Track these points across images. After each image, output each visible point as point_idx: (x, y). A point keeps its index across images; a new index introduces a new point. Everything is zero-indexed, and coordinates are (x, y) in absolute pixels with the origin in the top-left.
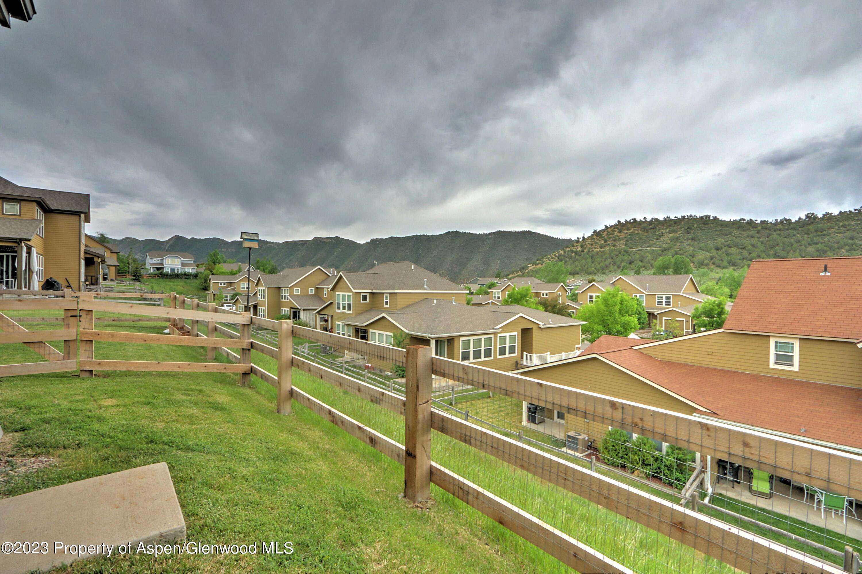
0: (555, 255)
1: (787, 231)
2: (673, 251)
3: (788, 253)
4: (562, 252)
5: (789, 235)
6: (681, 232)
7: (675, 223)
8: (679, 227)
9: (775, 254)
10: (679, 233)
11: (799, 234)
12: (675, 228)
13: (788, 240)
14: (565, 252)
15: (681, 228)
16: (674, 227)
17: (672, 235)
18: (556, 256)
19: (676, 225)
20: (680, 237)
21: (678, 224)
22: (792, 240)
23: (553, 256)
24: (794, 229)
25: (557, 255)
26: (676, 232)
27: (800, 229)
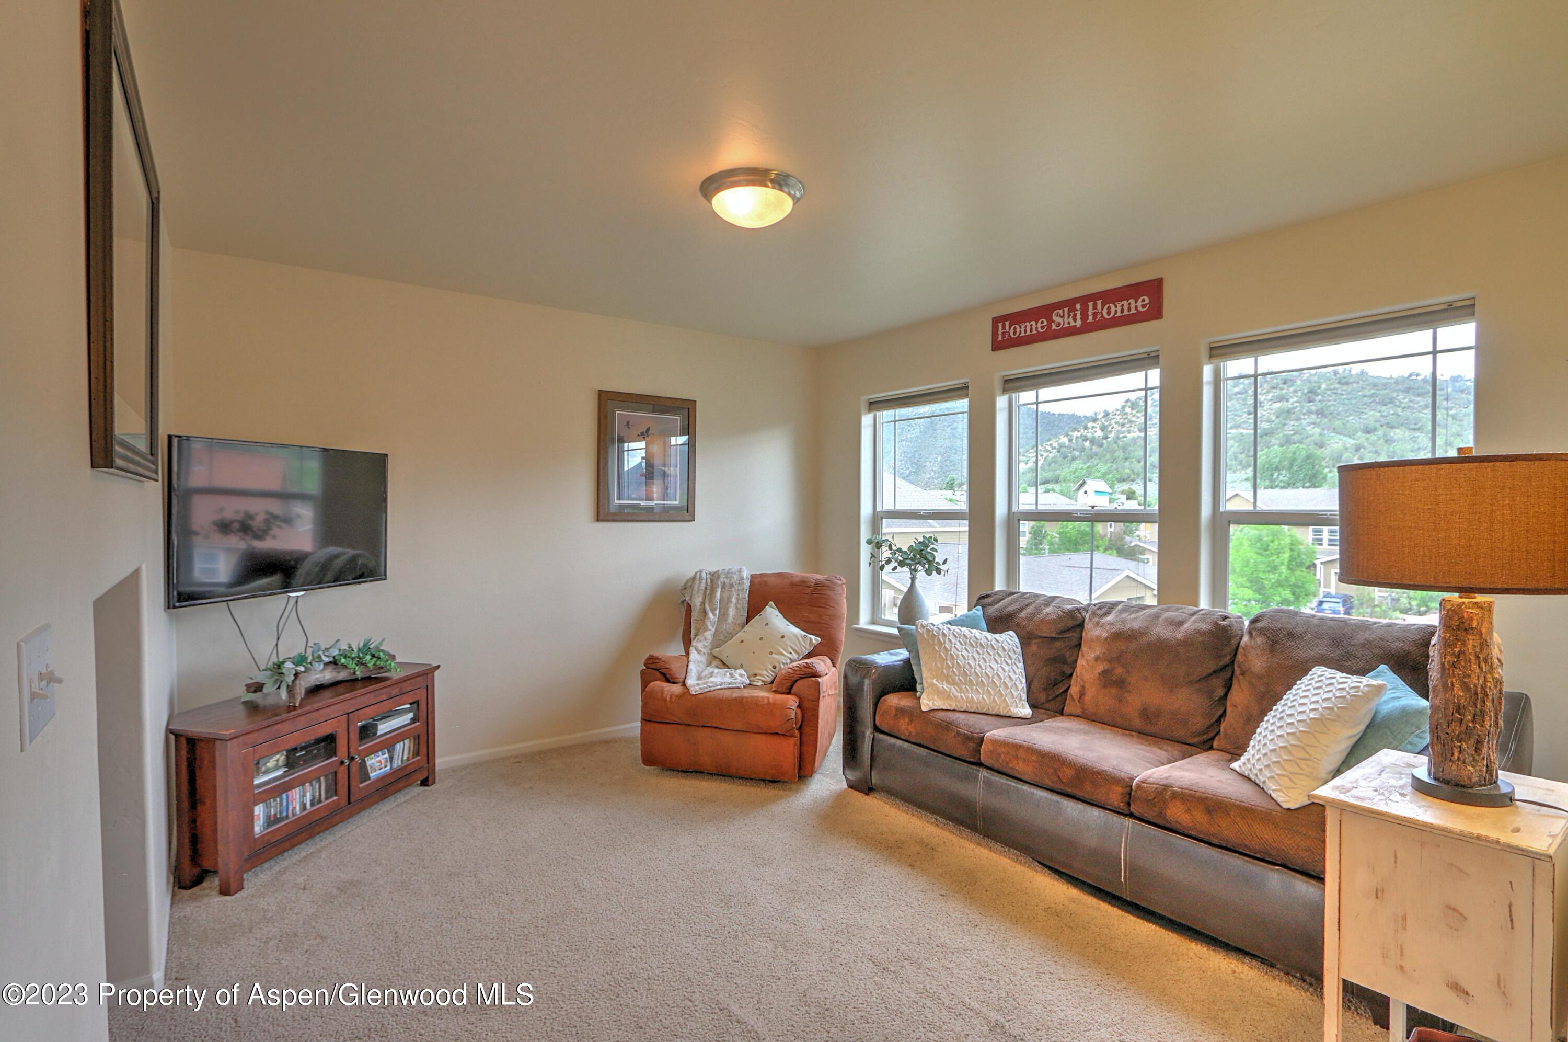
0: (1051, 445)
2: (1281, 435)
4: (1065, 440)
6: (1295, 399)
7: (1285, 383)
8: (1292, 389)
10: (1292, 400)
12: (1284, 391)
14: (1070, 440)
15: (1295, 391)
16: (1282, 389)
17: (1278, 405)
18: (1054, 448)
19: (1285, 386)
20: (1295, 408)
21: (1289, 383)
23: (1049, 448)
25: (1056, 445)
26: (1287, 401)
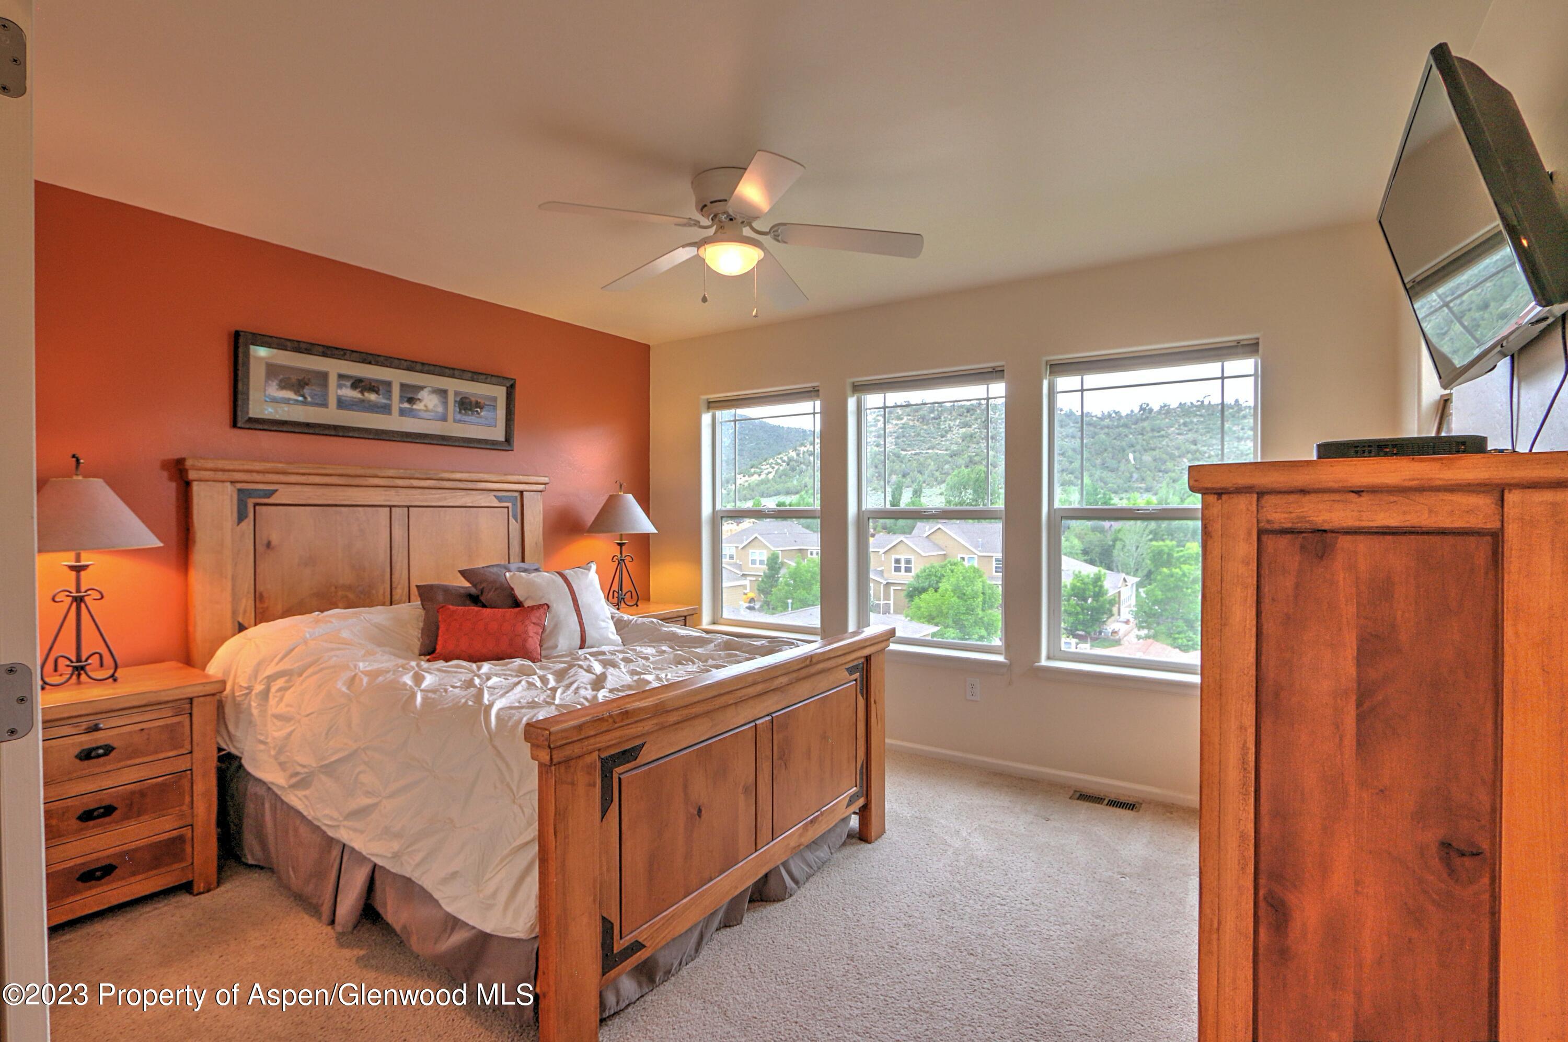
1: (1117, 430)
3: (1119, 462)
5: (1120, 435)
9: (1103, 464)
11: (1131, 434)
13: (1118, 443)
22: (1124, 444)
24: (1126, 426)
27: (1133, 427)
